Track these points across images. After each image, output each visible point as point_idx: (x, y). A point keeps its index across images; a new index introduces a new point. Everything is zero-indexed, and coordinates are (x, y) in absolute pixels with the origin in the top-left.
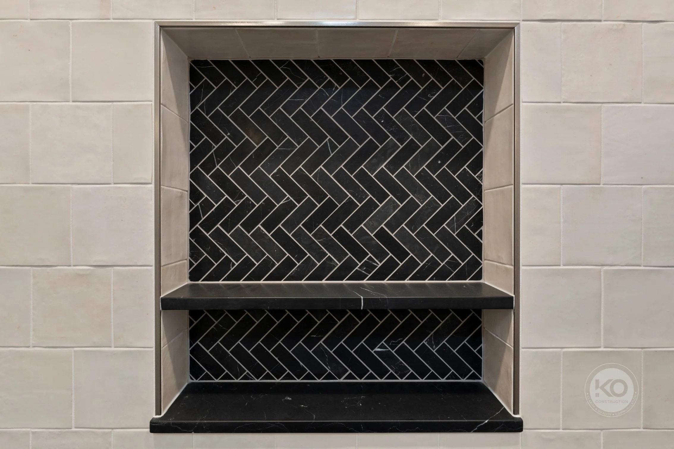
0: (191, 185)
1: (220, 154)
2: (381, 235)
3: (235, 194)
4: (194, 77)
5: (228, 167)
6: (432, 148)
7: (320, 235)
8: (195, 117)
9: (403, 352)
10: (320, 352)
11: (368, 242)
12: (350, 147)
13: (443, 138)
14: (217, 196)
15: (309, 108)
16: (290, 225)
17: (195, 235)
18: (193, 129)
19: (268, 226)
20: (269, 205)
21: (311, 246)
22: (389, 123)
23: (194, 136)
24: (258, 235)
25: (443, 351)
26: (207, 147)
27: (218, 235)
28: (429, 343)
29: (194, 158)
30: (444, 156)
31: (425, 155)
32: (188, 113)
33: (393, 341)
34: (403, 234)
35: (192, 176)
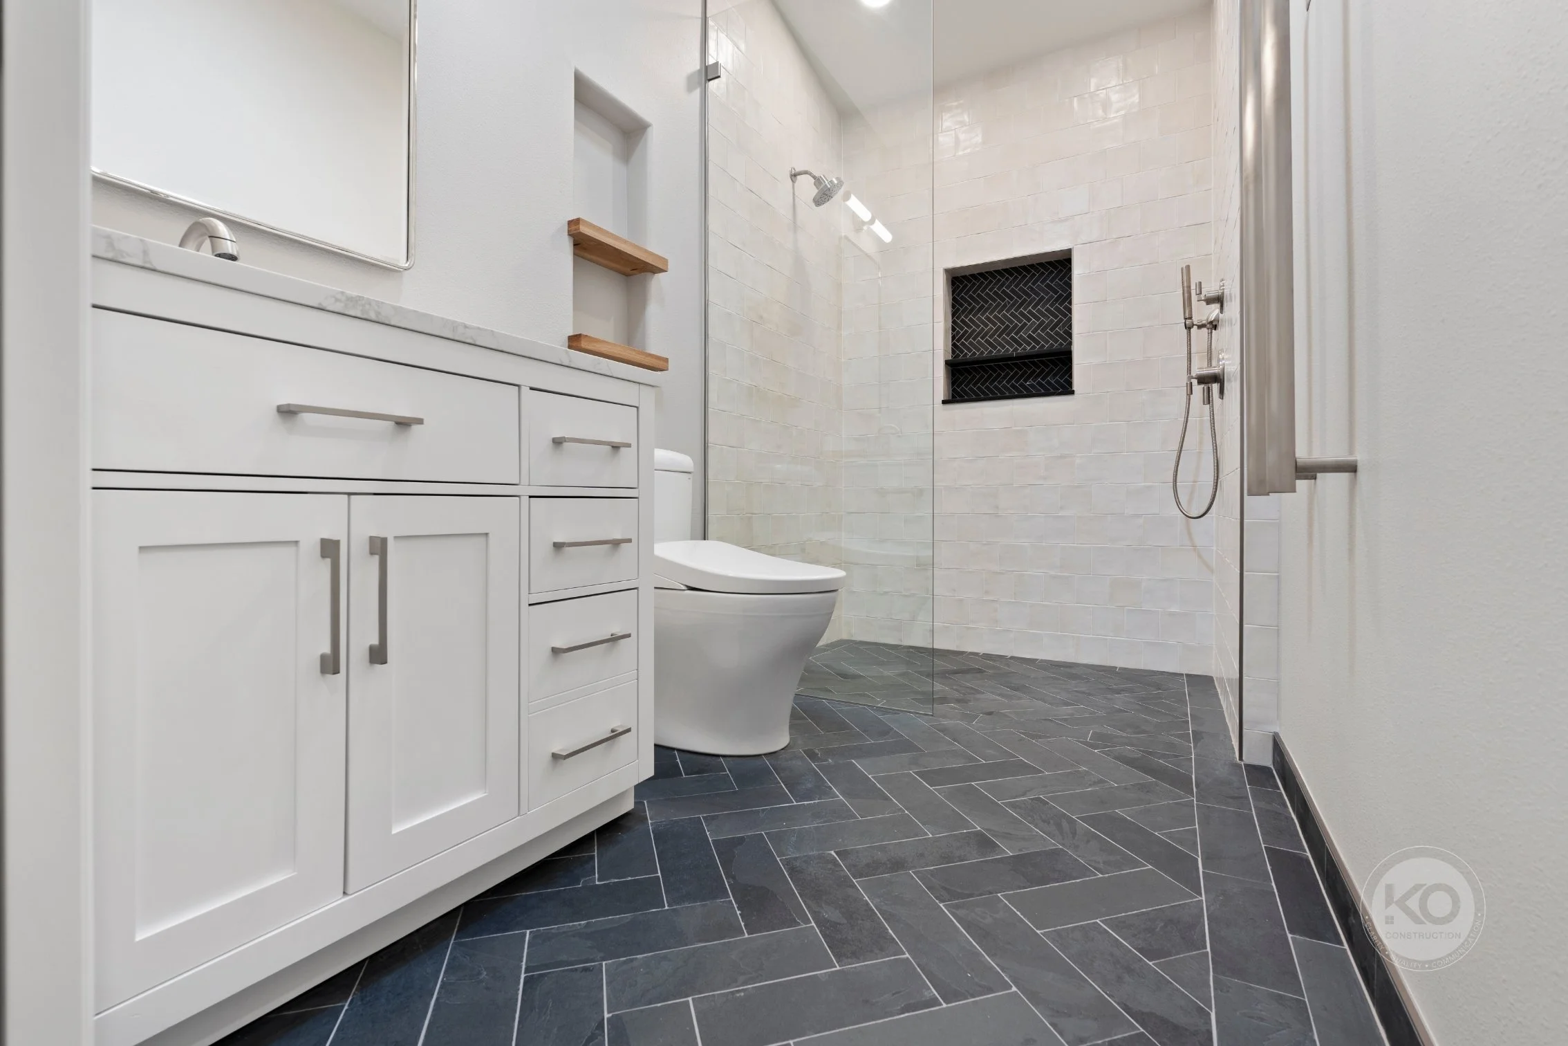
0: (952, 326)
1: (963, 312)
2: (1030, 336)
3: (969, 327)
4: (954, 284)
5: (966, 317)
6: (1051, 297)
7: (1004, 339)
8: (954, 299)
9: (1039, 383)
10: (1004, 386)
11: (1024, 340)
12: (1016, 302)
13: (1057, 292)
14: (962, 328)
15: (999, 289)
16: (991, 337)
17: (954, 345)
18: (953, 304)
19: (982, 338)
20: (983, 329)
21: (1000, 344)
22: (1032, 290)
23: (953, 306)
24: (979, 342)
25: (1057, 382)
26: (958, 309)
27: (963, 344)
28: (1050, 378)
29: (953, 315)
30: (1056, 300)
31: (1048, 300)
32: (951, 298)
33: (1034, 379)
34: (1039, 335)
35: (952, 322)
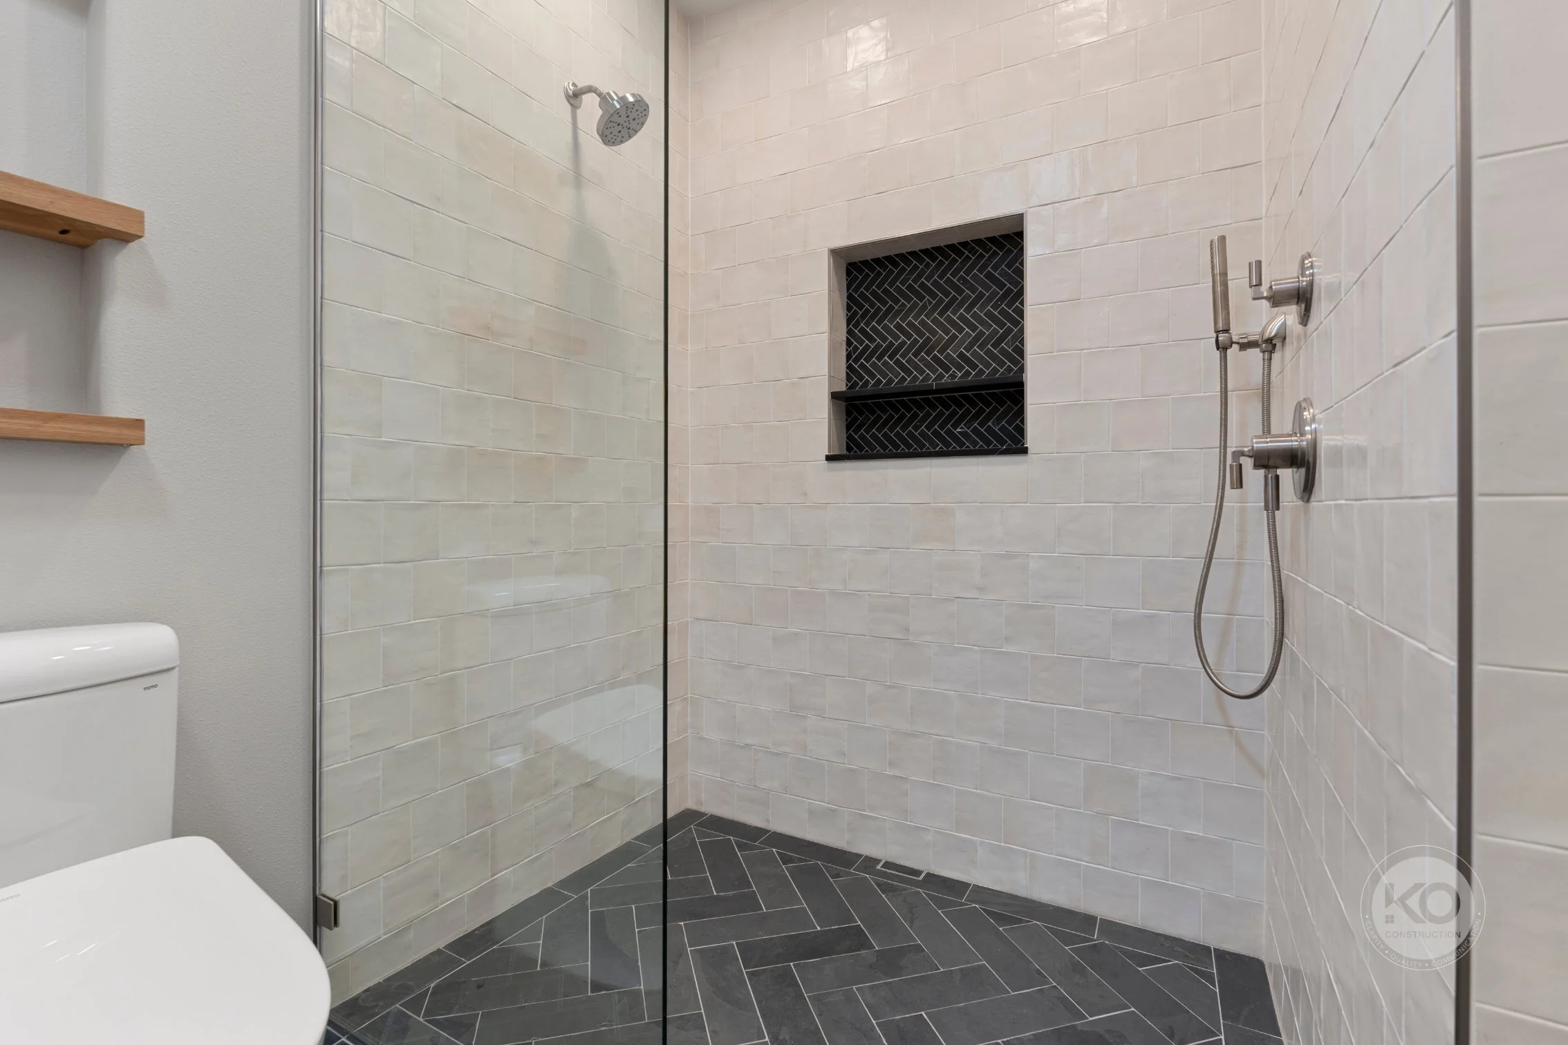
0: (847, 338)
1: (863, 316)
2: (961, 356)
3: (871, 340)
4: (849, 273)
5: (867, 324)
6: (995, 294)
7: (922, 360)
8: (850, 297)
9: (975, 431)
10: (923, 434)
11: (953, 361)
12: (941, 301)
13: (1002, 286)
14: (861, 342)
15: (915, 281)
16: (903, 356)
17: (849, 367)
18: (848, 304)
19: (891, 357)
20: (891, 344)
21: (917, 367)
22: (965, 282)
23: (849, 308)
24: (885, 363)
25: (1003, 429)
26: (856, 313)
27: (862, 366)
28: (993, 423)
29: (849, 322)
30: (1002, 299)
31: (990, 299)
32: (845, 294)
33: (968, 425)
34: (975, 354)
35: (848, 333)
